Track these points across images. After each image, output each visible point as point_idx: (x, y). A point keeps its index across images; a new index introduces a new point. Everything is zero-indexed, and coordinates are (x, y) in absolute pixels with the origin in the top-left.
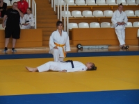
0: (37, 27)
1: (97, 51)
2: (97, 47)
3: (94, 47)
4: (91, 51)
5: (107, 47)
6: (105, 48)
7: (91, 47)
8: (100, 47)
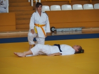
0: (9, 11)
1: (71, 33)
2: (71, 29)
3: (68, 29)
4: (64, 34)
5: (81, 29)
6: (79, 31)
7: (64, 30)
8: (74, 29)
